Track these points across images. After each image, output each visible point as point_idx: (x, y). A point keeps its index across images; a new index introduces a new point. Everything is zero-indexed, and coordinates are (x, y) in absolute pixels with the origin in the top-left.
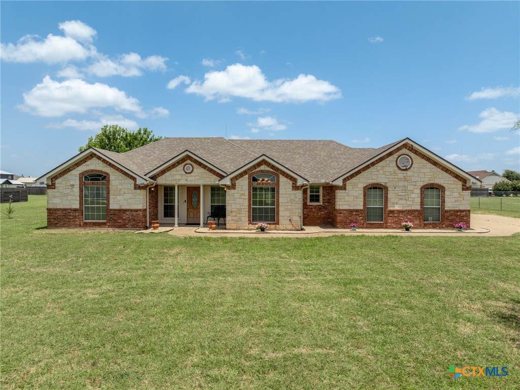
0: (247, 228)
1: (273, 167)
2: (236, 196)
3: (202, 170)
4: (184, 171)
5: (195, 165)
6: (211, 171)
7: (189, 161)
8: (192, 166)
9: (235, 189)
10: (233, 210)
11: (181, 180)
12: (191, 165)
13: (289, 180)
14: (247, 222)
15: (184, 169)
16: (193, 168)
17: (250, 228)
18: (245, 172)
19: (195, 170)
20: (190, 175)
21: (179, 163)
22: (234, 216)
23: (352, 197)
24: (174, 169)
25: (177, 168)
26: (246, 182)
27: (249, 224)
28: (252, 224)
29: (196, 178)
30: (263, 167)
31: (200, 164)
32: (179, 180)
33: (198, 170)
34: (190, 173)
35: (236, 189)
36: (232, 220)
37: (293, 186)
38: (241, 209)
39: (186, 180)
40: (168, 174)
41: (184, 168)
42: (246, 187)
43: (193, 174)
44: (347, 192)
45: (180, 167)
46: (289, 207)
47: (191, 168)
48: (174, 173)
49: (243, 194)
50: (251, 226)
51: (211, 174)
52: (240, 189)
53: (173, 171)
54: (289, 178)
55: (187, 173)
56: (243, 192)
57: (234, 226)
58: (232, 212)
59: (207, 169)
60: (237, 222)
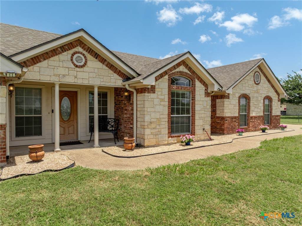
0: (166, 143)
1: (190, 69)
2: (156, 101)
3: (99, 65)
4: (73, 63)
5: (89, 56)
6: (111, 67)
7: (79, 49)
8: (85, 57)
9: (154, 93)
10: (152, 120)
11: (67, 77)
12: (84, 55)
13: (203, 86)
14: (167, 136)
15: (72, 60)
16: (86, 60)
17: (170, 142)
18: (166, 73)
19: (89, 63)
20: (81, 69)
21: (63, 48)
22: (154, 128)
23: (233, 106)
24: (56, 58)
25: (60, 55)
26: (166, 85)
27: (169, 137)
28: (172, 137)
29: (91, 75)
30: (182, 68)
31: (97, 56)
32: (64, 76)
33: (93, 64)
34: (82, 67)
35: (156, 92)
36: (152, 134)
37: (205, 93)
38: (160, 118)
39: (76, 77)
40: (44, 64)
41: (72, 57)
42: (166, 91)
43: (85, 69)
44: (230, 100)
45: (66, 56)
46: (203, 115)
47: (84, 60)
48: (56, 64)
49: (163, 100)
50: (171, 140)
51: (111, 72)
52: (159, 93)
53: (54, 61)
54: (203, 83)
55: (77, 66)
56: (162, 97)
57: (153, 142)
58: (151, 123)
59: (106, 63)
60: (157, 136)
